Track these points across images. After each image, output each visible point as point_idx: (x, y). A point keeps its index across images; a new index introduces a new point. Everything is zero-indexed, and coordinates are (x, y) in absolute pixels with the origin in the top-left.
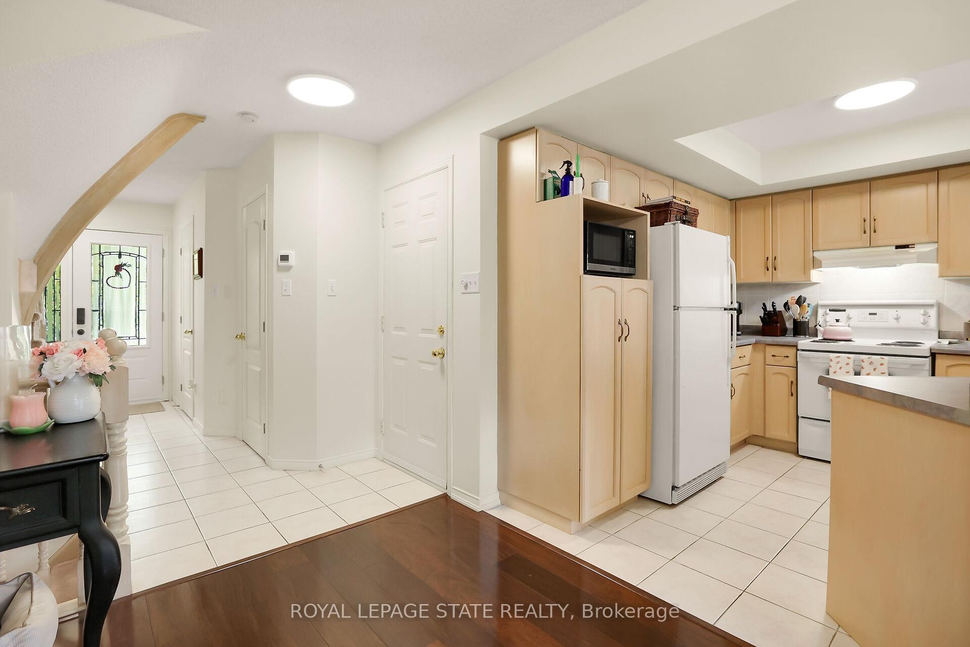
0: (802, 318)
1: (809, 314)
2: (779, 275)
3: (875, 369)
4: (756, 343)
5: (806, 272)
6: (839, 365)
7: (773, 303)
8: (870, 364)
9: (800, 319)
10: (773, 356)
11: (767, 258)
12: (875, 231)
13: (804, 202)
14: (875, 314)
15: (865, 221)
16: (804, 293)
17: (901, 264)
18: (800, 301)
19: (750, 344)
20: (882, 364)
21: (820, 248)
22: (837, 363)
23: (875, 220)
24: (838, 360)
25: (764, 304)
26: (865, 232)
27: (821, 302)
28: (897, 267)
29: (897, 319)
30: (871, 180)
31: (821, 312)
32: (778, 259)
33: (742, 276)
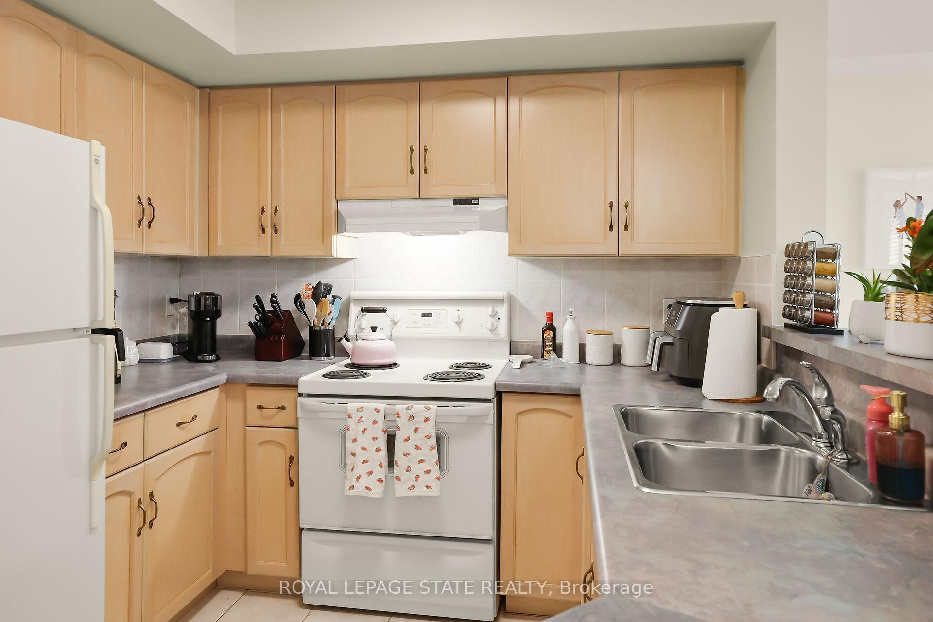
0: (322, 324)
1: (335, 315)
2: (282, 243)
3: (416, 430)
4: (230, 381)
5: (325, 238)
6: (362, 426)
7: (273, 296)
8: (409, 420)
9: (319, 327)
10: (260, 407)
11: (263, 208)
12: (426, 171)
13: (323, 104)
14: (430, 315)
15: (412, 151)
16: (325, 277)
17: (465, 231)
18: (320, 293)
19: (217, 387)
20: (427, 420)
21: (347, 195)
22: (359, 421)
23: (426, 151)
24: (360, 414)
25: (258, 299)
26: (412, 172)
27: (355, 294)
28: (460, 235)
29: (459, 323)
30: (420, 79)
31: (355, 310)
32: (281, 210)
33: (220, 243)
